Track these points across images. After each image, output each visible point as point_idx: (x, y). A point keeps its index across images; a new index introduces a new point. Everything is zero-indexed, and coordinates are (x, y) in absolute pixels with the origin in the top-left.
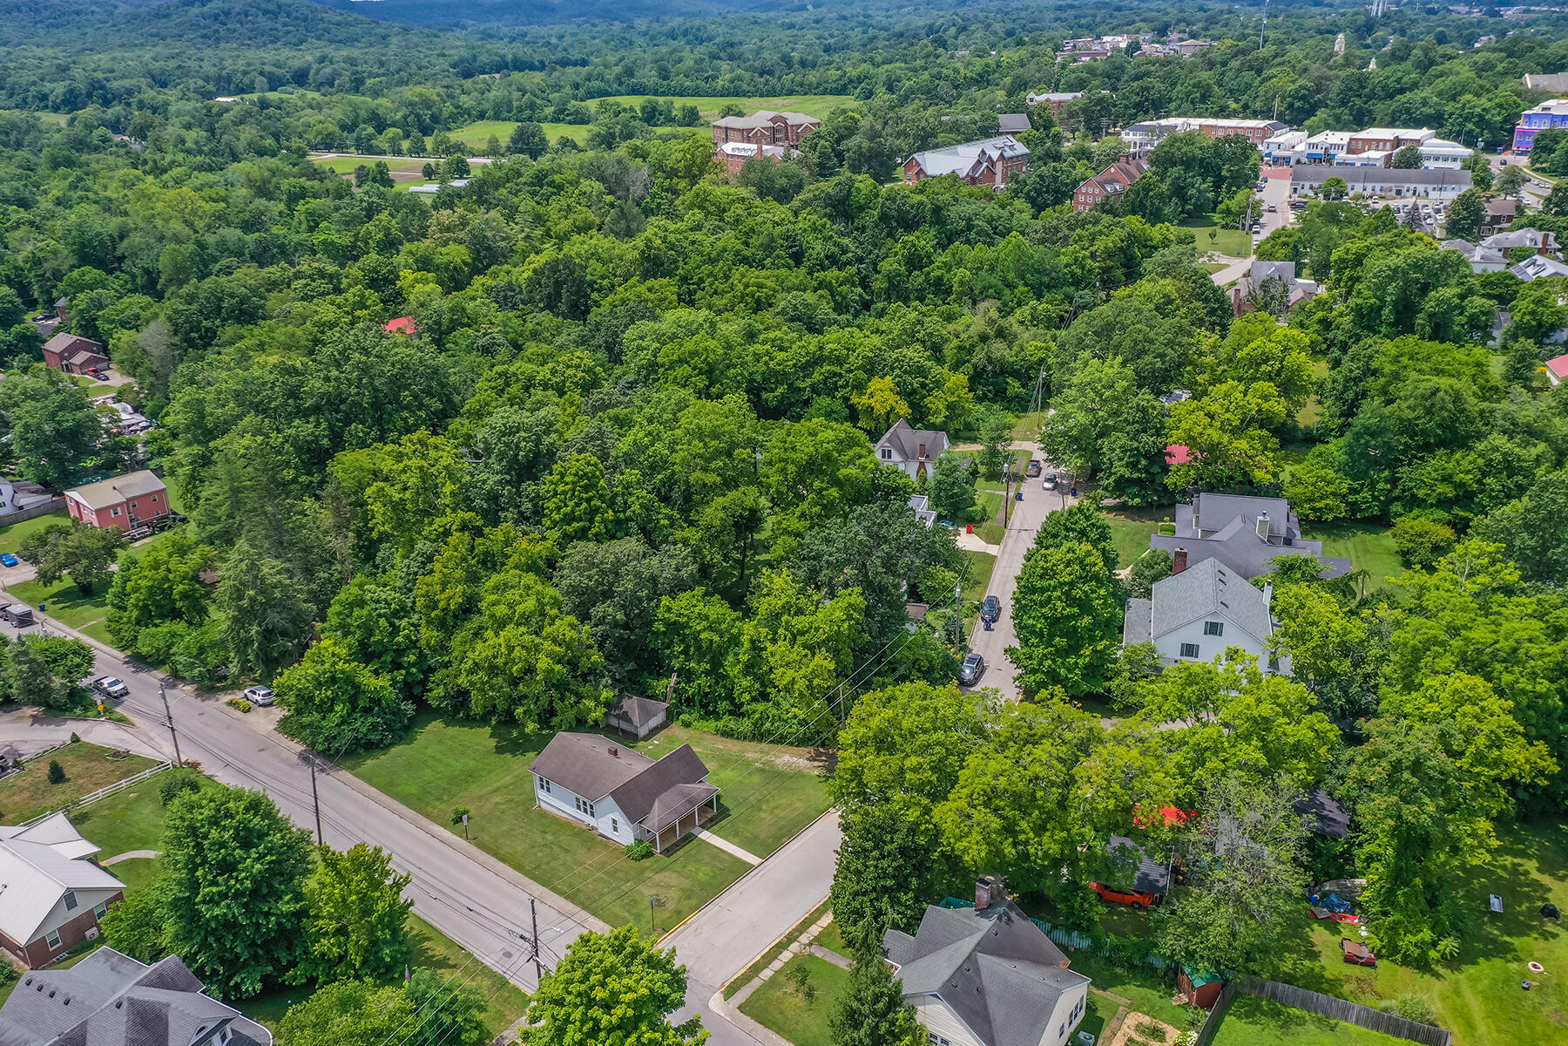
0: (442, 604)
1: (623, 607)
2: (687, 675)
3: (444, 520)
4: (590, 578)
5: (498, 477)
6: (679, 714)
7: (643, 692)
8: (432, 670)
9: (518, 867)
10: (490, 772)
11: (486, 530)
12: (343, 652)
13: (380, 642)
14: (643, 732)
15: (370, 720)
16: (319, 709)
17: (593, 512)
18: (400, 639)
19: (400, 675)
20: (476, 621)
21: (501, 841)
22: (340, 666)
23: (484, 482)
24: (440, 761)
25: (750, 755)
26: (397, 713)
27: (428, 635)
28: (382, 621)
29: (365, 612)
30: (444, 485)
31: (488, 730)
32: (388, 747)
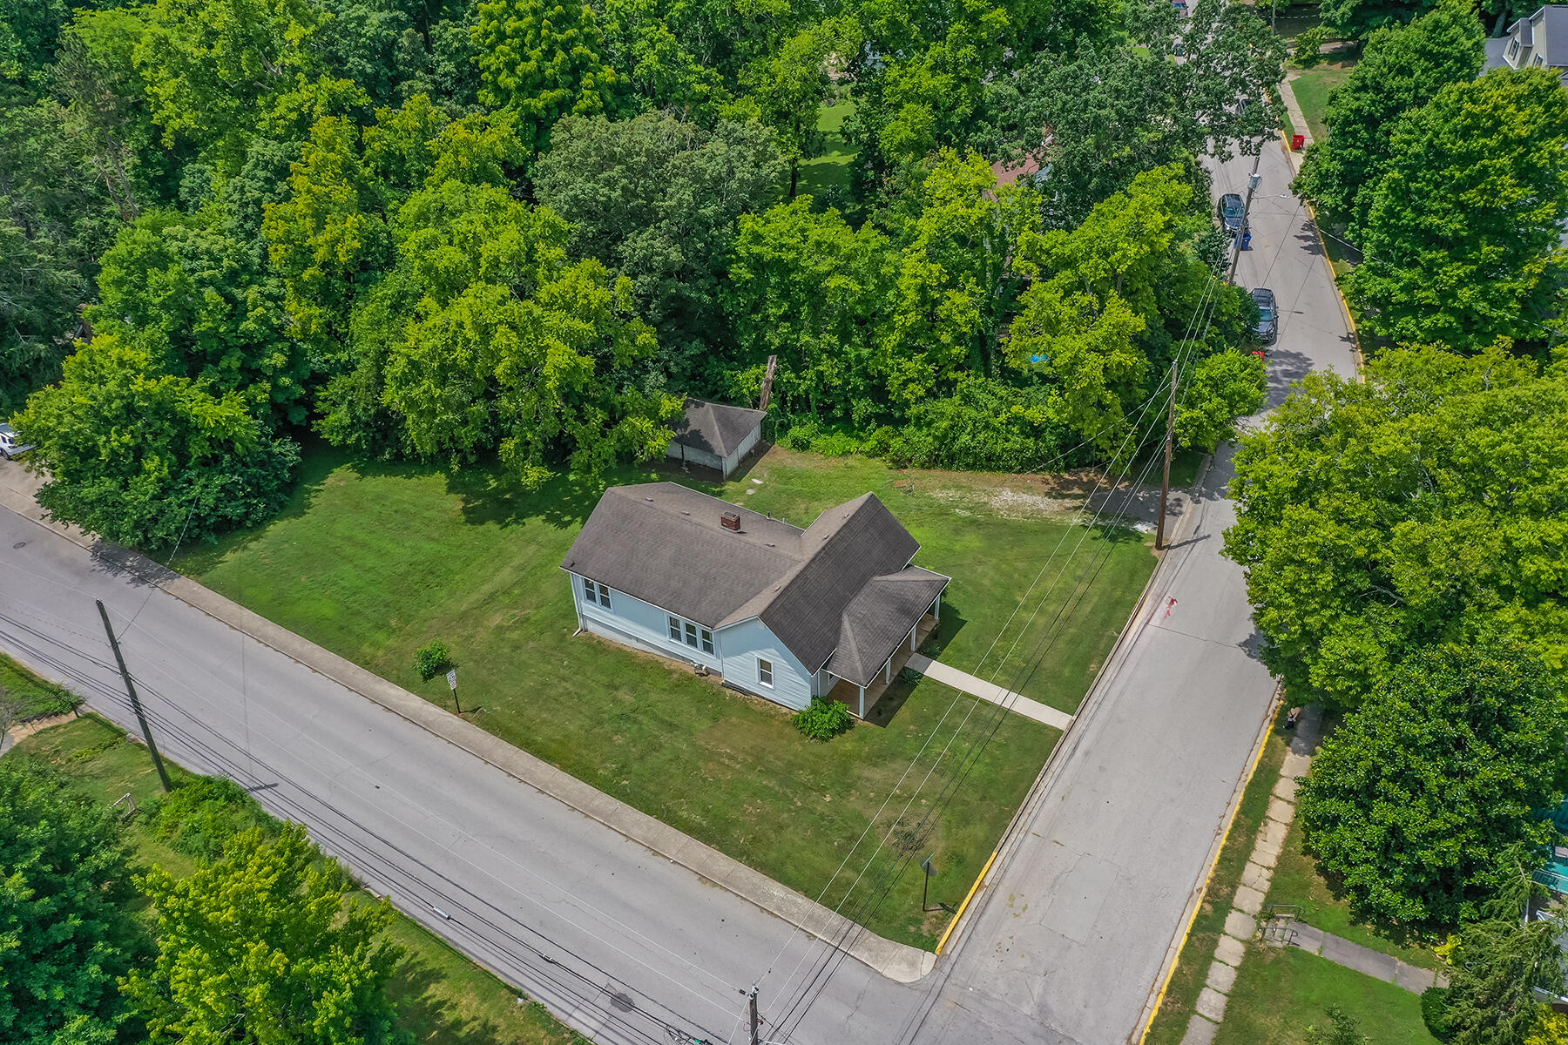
0: (320, 254)
1: (676, 238)
2: (795, 358)
3: (297, 97)
4: (610, 183)
5: (385, 14)
6: (785, 428)
7: (720, 395)
8: (321, 379)
9: (584, 773)
10: (467, 563)
11: (381, 113)
12: (142, 356)
13: (213, 333)
14: (729, 465)
15: (218, 480)
16: (113, 467)
17: (576, 69)
18: (249, 325)
19: (261, 392)
20: (390, 284)
21: (531, 712)
22: (139, 384)
23: (361, 20)
24: (363, 545)
25: (941, 496)
26: (268, 461)
27: (301, 315)
28: (210, 294)
29: (172, 276)
30: (284, 27)
31: (440, 479)
32: (260, 525)
